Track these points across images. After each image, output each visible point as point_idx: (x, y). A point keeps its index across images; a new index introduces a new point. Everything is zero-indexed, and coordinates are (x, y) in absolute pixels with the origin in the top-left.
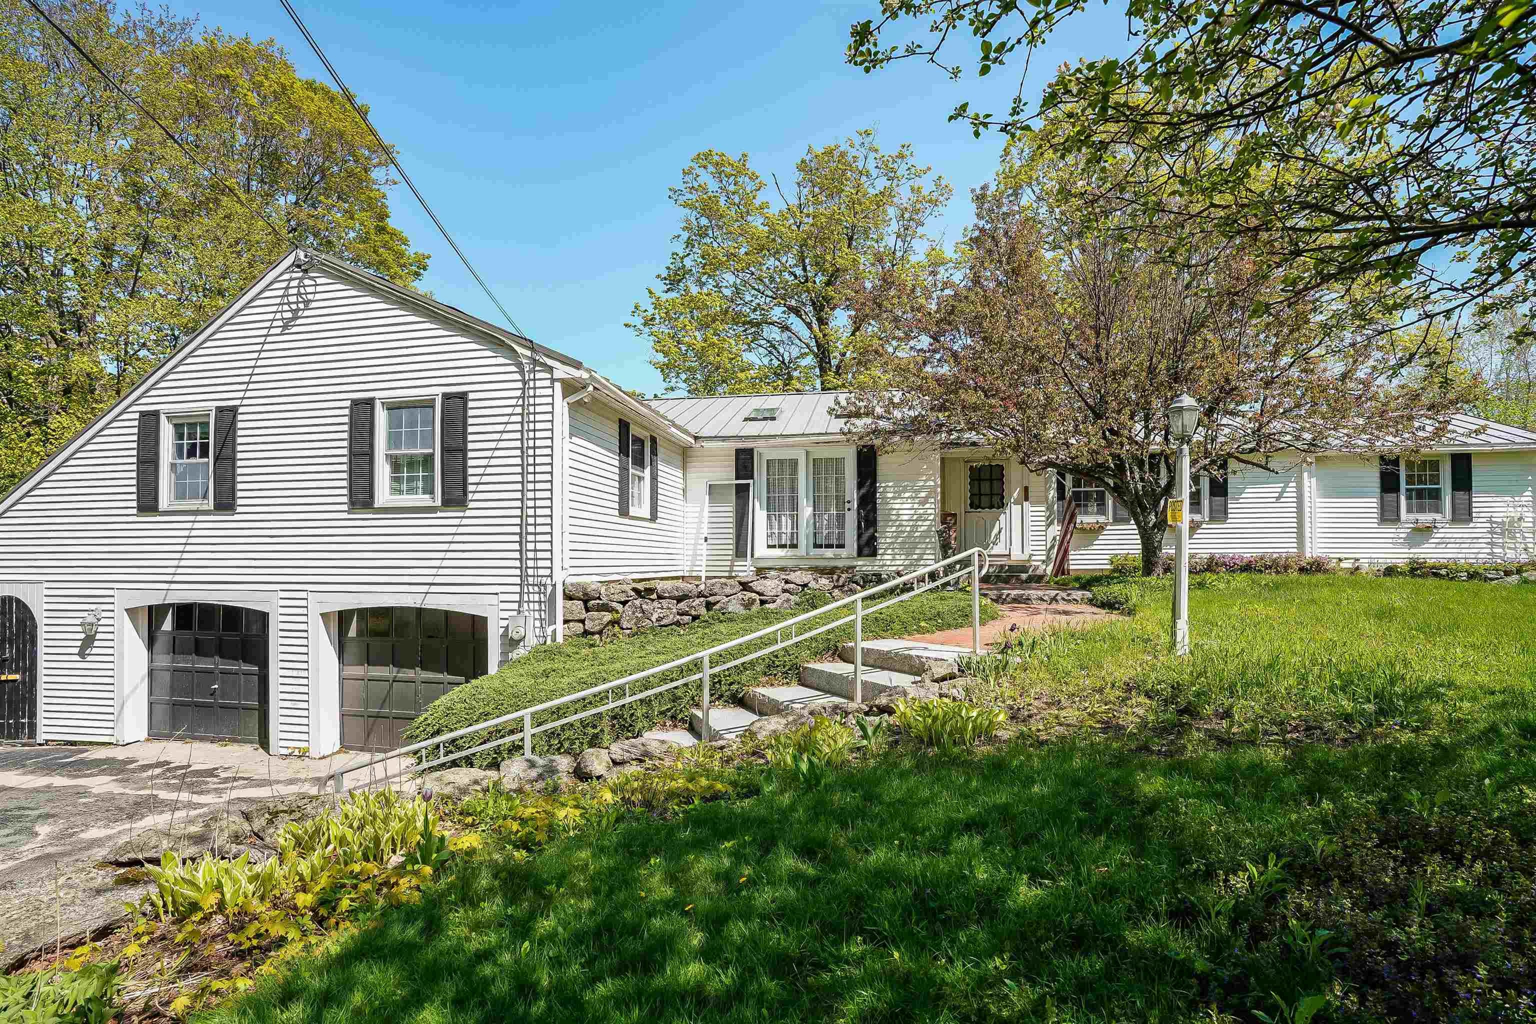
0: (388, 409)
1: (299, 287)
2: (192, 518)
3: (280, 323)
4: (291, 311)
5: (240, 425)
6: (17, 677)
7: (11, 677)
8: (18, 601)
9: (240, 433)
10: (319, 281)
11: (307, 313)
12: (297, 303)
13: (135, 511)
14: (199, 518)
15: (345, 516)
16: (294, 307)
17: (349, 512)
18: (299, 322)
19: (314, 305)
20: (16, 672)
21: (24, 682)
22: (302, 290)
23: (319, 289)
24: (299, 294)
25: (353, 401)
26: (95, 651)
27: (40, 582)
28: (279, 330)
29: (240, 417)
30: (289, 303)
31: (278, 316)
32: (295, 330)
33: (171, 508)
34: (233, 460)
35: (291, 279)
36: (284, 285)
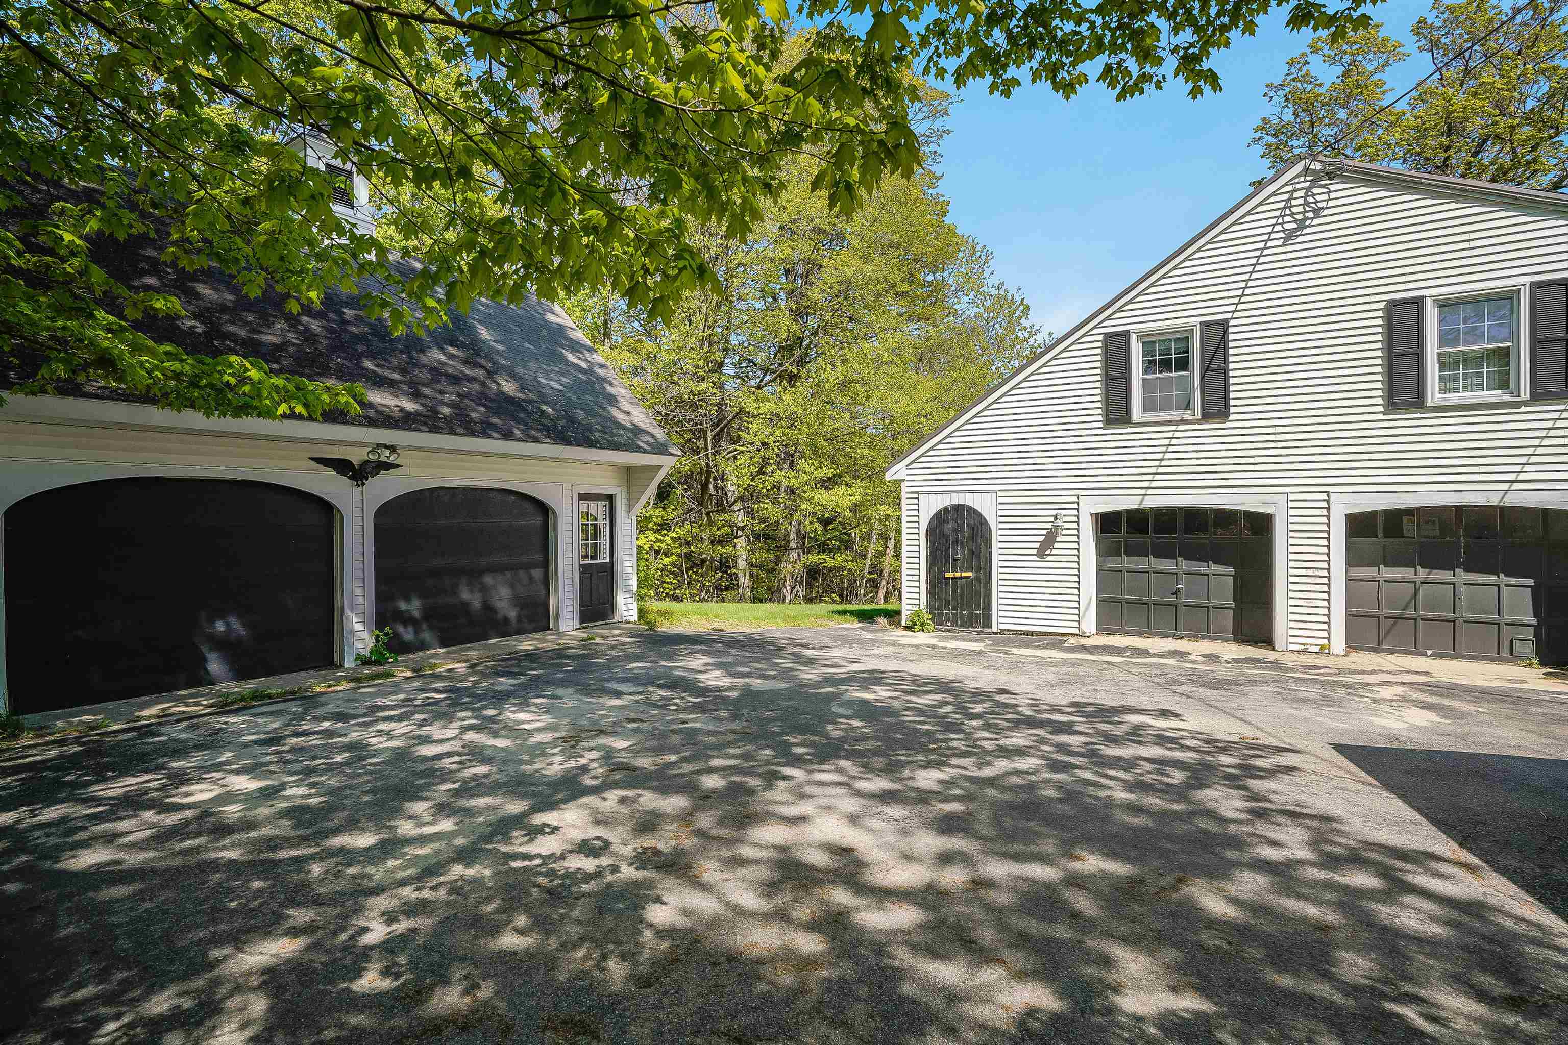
0: (1440, 306)
1: (1305, 197)
2: (1173, 428)
3: (1282, 235)
4: (1296, 221)
5: (1231, 337)
6: (969, 574)
7: (964, 574)
8: (970, 509)
9: (1231, 344)
10: (1332, 188)
11: (1316, 221)
12: (1303, 213)
13: (1100, 425)
14: (1181, 427)
15: (1381, 417)
16: (1300, 217)
17: (1384, 414)
18: (1305, 231)
19: (1326, 212)
20: (969, 569)
21: (977, 578)
22: (1310, 199)
23: (1332, 195)
24: (1307, 203)
25: (1389, 301)
26: (1054, 552)
27: (995, 492)
28: (1280, 242)
29: (1231, 330)
30: (1292, 214)
31: (1278, 228)
32: (1300, 239)
33: (1145, 420)
34: (1226, 371)
35: (1295, 190)
36: (1286, 197)
